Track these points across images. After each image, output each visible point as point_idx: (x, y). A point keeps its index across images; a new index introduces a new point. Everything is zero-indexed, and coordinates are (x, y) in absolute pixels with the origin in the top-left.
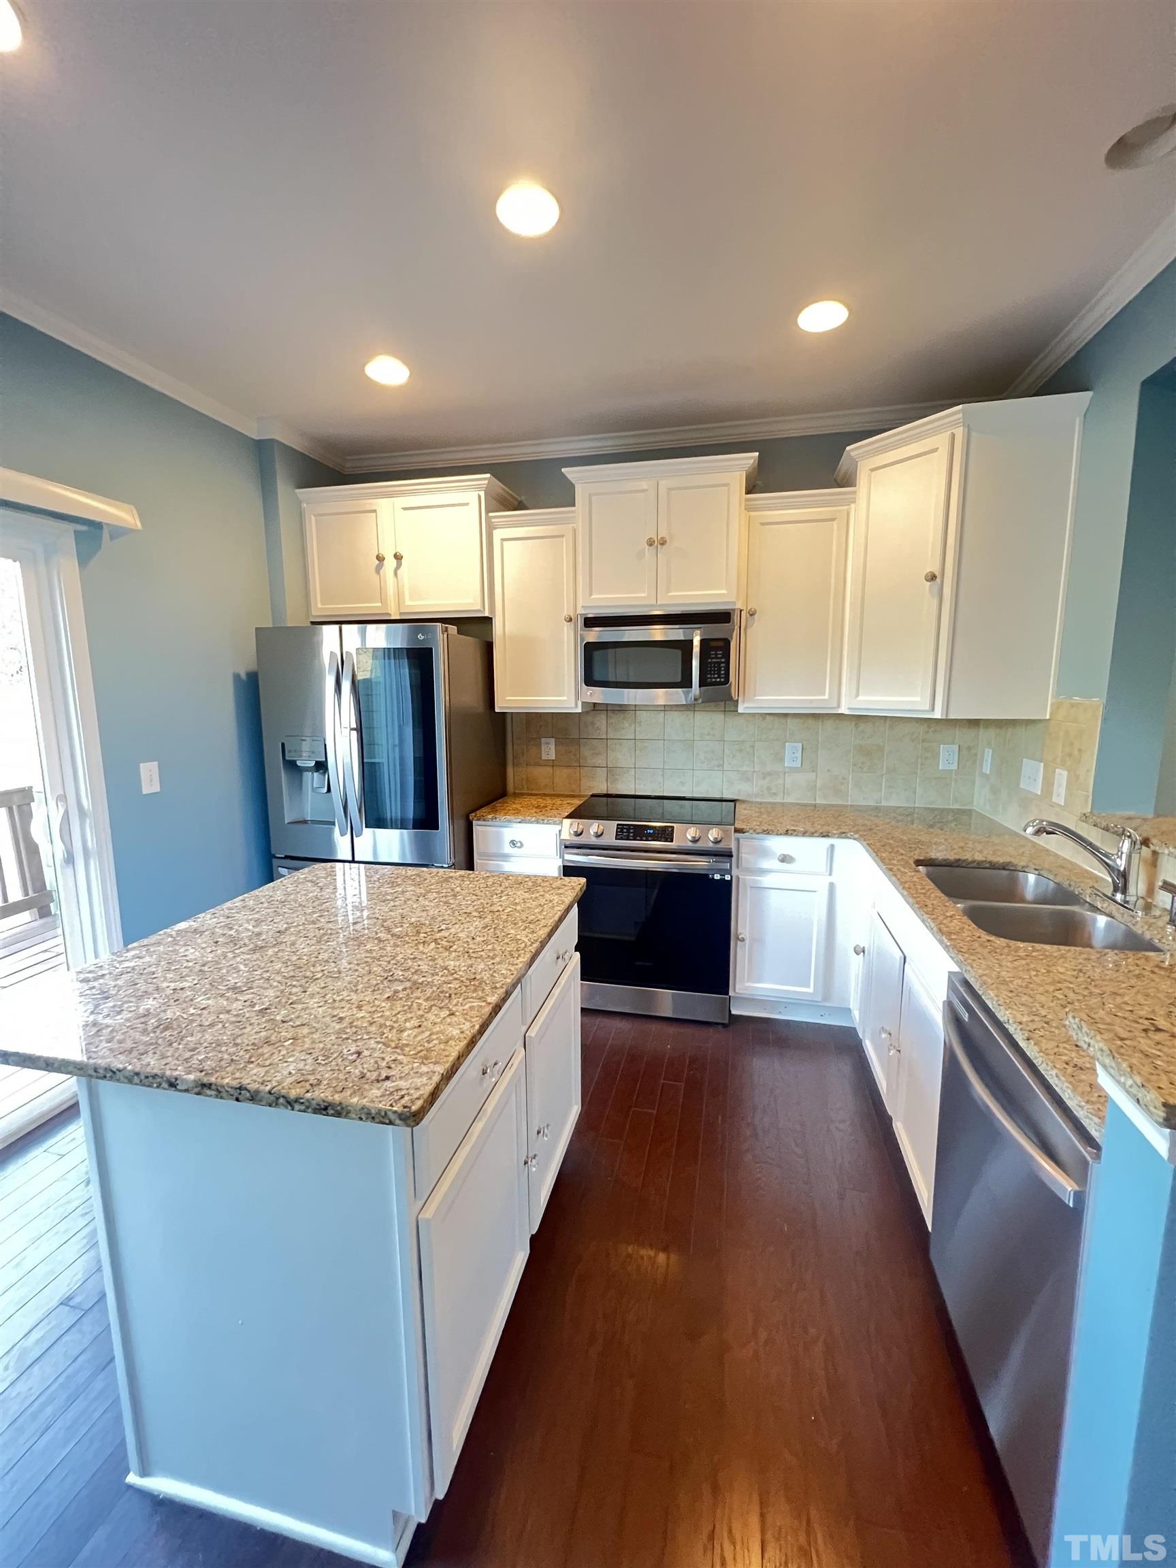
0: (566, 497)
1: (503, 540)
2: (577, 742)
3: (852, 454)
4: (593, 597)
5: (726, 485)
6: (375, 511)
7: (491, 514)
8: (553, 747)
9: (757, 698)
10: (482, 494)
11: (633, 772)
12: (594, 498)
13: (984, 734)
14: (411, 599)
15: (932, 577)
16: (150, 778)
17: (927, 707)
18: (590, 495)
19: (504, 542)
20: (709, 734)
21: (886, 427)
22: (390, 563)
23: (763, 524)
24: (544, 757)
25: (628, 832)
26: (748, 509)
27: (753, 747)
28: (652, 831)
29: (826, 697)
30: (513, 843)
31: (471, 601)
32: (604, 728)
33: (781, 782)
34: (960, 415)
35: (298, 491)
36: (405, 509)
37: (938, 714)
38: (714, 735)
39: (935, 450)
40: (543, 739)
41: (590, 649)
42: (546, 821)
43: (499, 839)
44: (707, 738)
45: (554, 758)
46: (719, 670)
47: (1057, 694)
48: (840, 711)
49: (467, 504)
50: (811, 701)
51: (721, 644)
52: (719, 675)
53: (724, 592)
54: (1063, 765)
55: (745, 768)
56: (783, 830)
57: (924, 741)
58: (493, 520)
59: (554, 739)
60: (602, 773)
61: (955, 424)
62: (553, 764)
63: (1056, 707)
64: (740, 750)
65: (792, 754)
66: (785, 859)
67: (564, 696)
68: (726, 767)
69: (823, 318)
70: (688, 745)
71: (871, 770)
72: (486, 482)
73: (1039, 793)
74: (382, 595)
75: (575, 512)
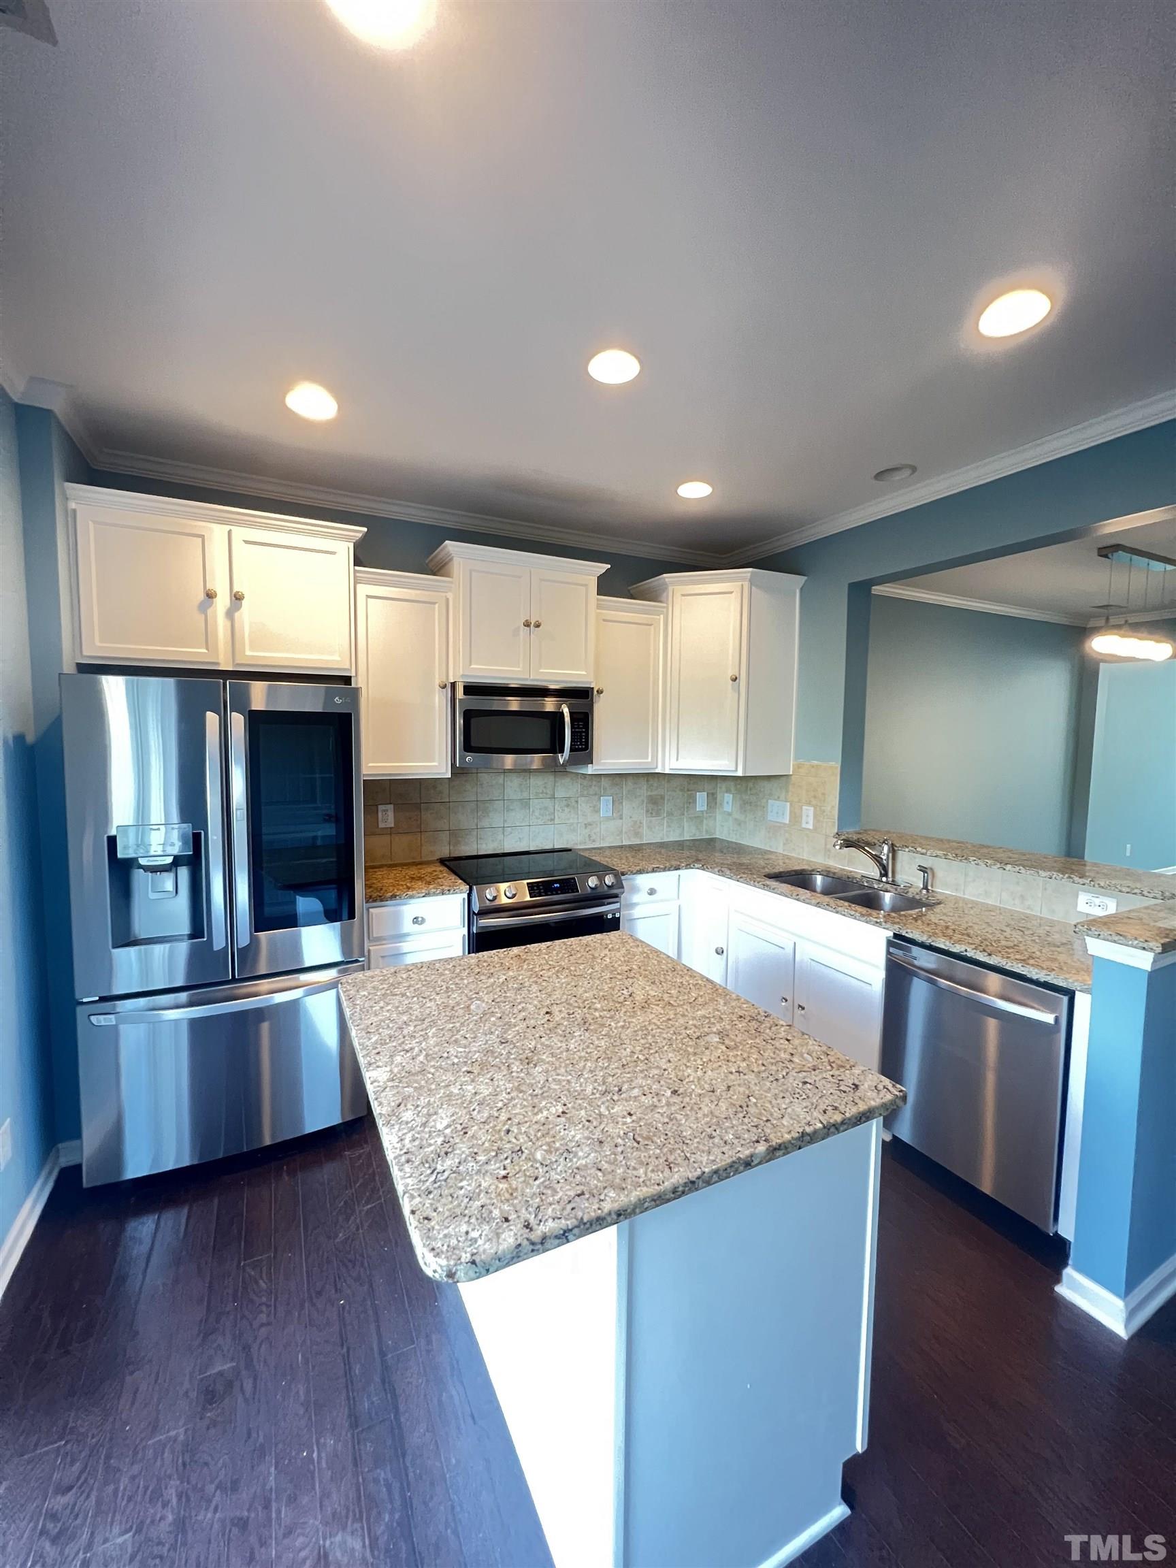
0: (438, 569)
1: (368, 597)
2: (418, 807)
3: (667, 580)
4: (472, 666)
5: (586, 585)
6: (202, 537)
7: (360, 568)
8: (391, 815)
9: (603, 761)
10: (350, 546)
11: (475, 833)
13: (723, 786)
14: (252, 649)
15: (735, 679)
17: (734, 769)
18: (471, 571)
19: (369, 599)
20: (542, 793)
21: (694, 566)
22: (222, 602)
23: (604, 620)
24: (381, 825)
25: (538, 888)
26: (599, 607)
27: (577, 802)
28: (558, 885)
29: (650, 760)
30: (416, 920)
31: (336, 658)
32: (446, 792)
33: (598, 829)
34: (749, 575)
36: (246, 542)
37: (740, 773)
38: (546, 794)
39: (732, 593)
40: (380, 807)
41: (468, 715)
42: (452, 891)
43: (397, 919)
44: (541, 796)
45: (393, 825)
46: (581, 736)
47: (796, 758)
48: (657, 771)
49: (333, 553)
50: (640, 763)
51: (581, 716)
52: (581, 742)
53: (584, 673)
54: (809, 804)
55: (571, 821)
56: (650, 869)
57: (688, 790)
58: (363, 575)
59: (392, 806)
60: (445, 836)
61: (743, 579)
62: (390, 832)
63: (798, 767)
64: (568, 806)
65: (606, 805)
66: (652, 892)
67: (433, 762)
68: (557, 821)
69: (695, 491)
70: (525, 803)
71: (658, 814)
72: (360, 535)
73: (787, 822)
74: (208, 639)
75: (451, 582)
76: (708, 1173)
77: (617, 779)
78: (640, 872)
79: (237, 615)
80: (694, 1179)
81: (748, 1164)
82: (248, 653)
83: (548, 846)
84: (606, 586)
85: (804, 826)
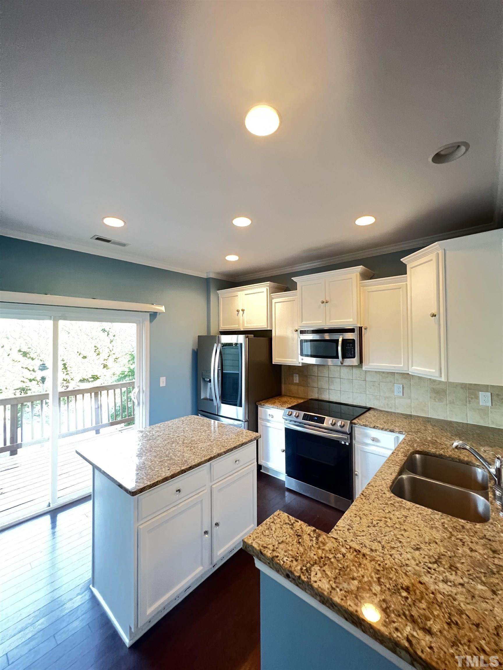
0: (294, 288)
1: (275, 303)
2: (306, 376)
4: (303, 323)
5: (351, 278)
6: (238, 296)
7: (271, 294)
8: (298, 378)
9: (370, 364)
10: (268, 288)
11: (328, 391)
12: (303, 287)
14: (247, 324)
15: (434, 315)
16: (163, 382)
19: (276, 304)
20: (359, 377)
22: (241, 312)
23: (369, 292)
24: (295, 382)
25: (308, 417)
27: (379, 384)
28: (316, 418)
29: (402, 365)
30: (270, 415)
31: (264, 324)
32: (316, 372)
33: (393, 402)
35: (218, 292)
36: (246, 295)
37: (444, 380)
38: (361, 378)
39: (432, 260)
40: (294, 375)
43: (266, 413)
44: (358, 379)
45: (298, 382)
46: (351, 351)
49: (263, 292)
50: (395, 367)
51: (352, 341)
52: (351, 354)
53: (352, 320)
55: (376, 394)
56: (372, 426)
57: (469, 389)
58: (272, 296)
59: (298, 375)
60: (316, 390)
61: (438, 249)
62: (298, 385)
64: (374, 386)
65: (397, 389)
66: (374, 440)
67: (295, 359)
68: (367, 392)
69: (365, 221)
70: (351, 381)
72: (271, 284)
74: (239, 323)
75: (297, 292)
77: (406, 376)
79: (243, 315)
82: (246, 325)
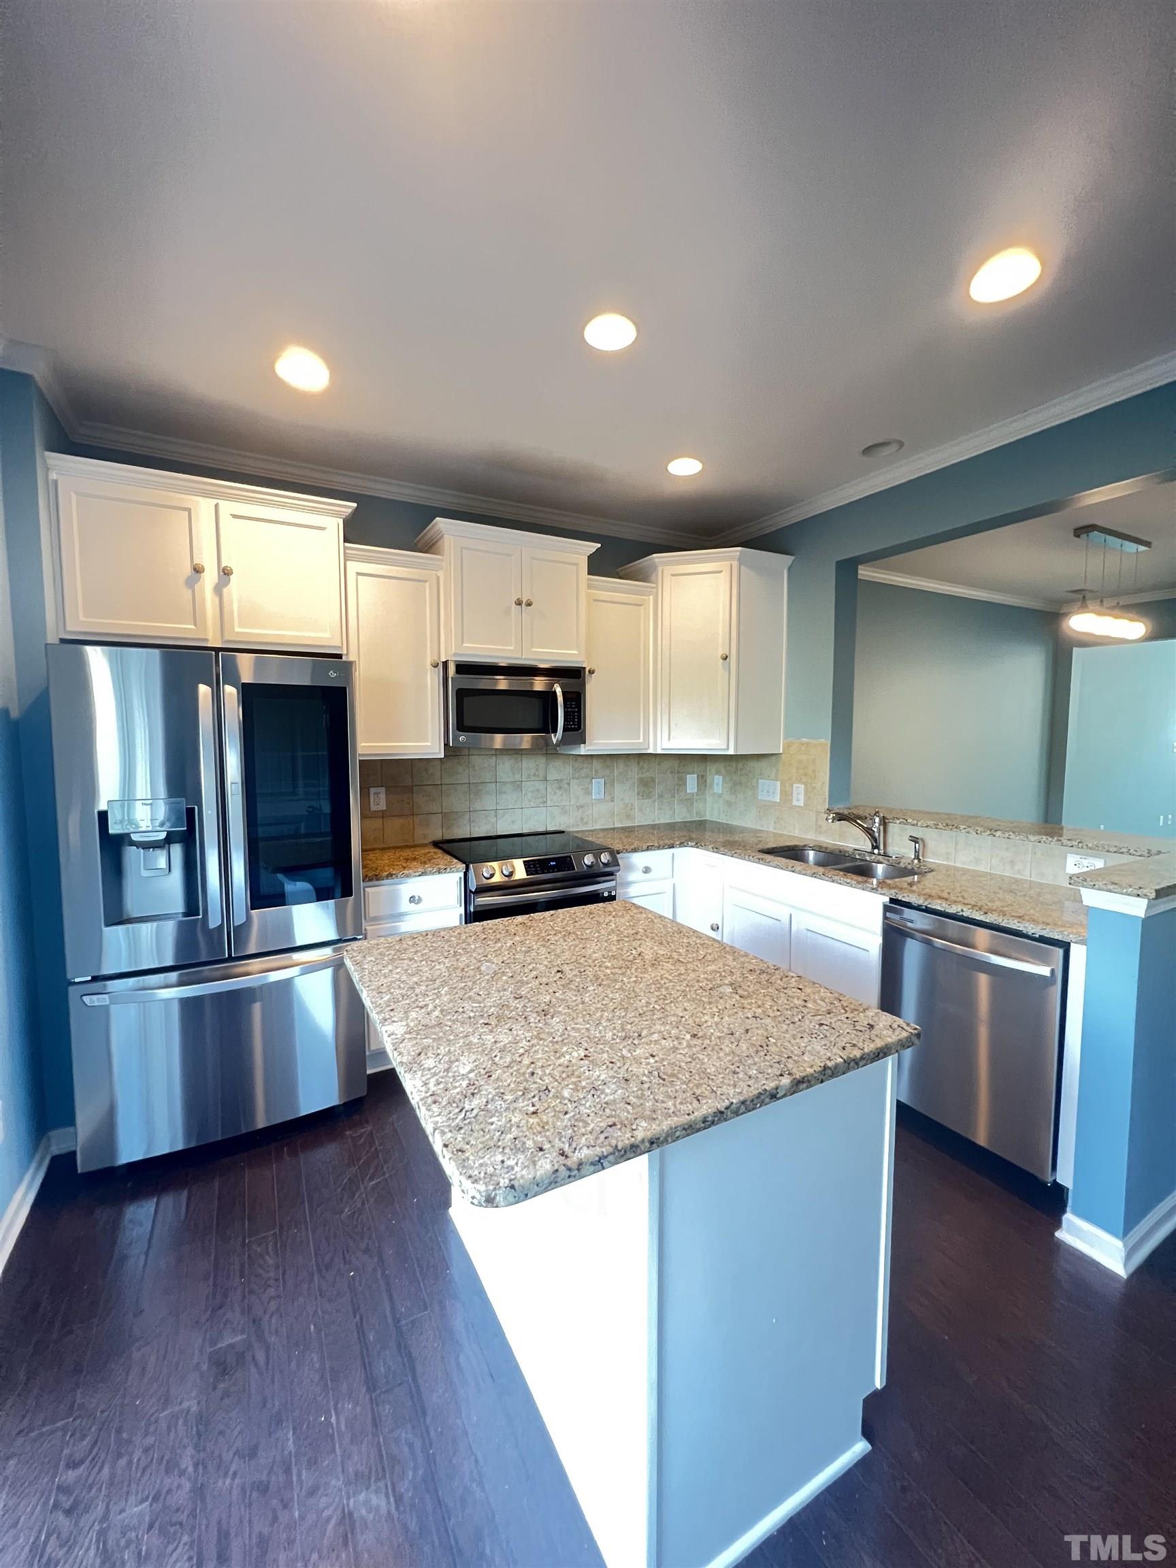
0: (429, 547)
1: (358, 574)
2: (410, 789)
3: (656, 560)
4: (465, 645)
5: (576, 564)
6: (189, 510)
8: (383, 796)
9: (595, 741)
10: (340, 521)
11: (467, 815)
12: (464, 552)
15: (725, 658)
17: (725, 747)
18: (462, 548)
19: (359, 577)
20: (534, 775)
21: (683, 547)
23: (595, 600)
24: (375, 808)
25: (535, 866)
26: (589, 587)
27: (569, 784)
28: (554, 863)
29: (641, 740)
30: (412, 899)
31: (327, 635)
32: (438, 774)
33: (591, 812)
34: (738, 554)
35: (46, 454)
36: (235, 516)
37: (731, 752)
38: (539, 776)
39: (721, 572)
40: (371, 789)
41: (461, 694)
42: (448, 870)
43: (394, 899)
44: (533, 778)
45: (385, 808)
46: (574, 716)
47: (785, 738)
48: (649, 752)
49: (323, 529)
50: (632, 744)
51: (574, 696)
52: (574, 721)
53: (575, 652)
54: (800, 781)
55: (564, 803)
56: (645, 848)
57: (678, 772)
59: (384, 788)
60: (437, 820)
61: (732, 558)
62: (383, 815)
63: (788, 746)
64: (560, 788)
65: (597, 785)
66: (647, 870)
67: (427, 741)
68: (549, 803)
69: (685, 468)
70: (518, 786)
71: (649, 797)
72: (350, 511)
73: (778, 801)
74: (196, 615)
75: (439, 560)
76: (737, 1104)
77: (608, 762)
78: (635, 850)
79: (225, 590)
80: (723, 1110)
81: (774, 1096)
82: (237, 630)
83: (542, 829)
84: (597, 566)
85: (795, 803)
